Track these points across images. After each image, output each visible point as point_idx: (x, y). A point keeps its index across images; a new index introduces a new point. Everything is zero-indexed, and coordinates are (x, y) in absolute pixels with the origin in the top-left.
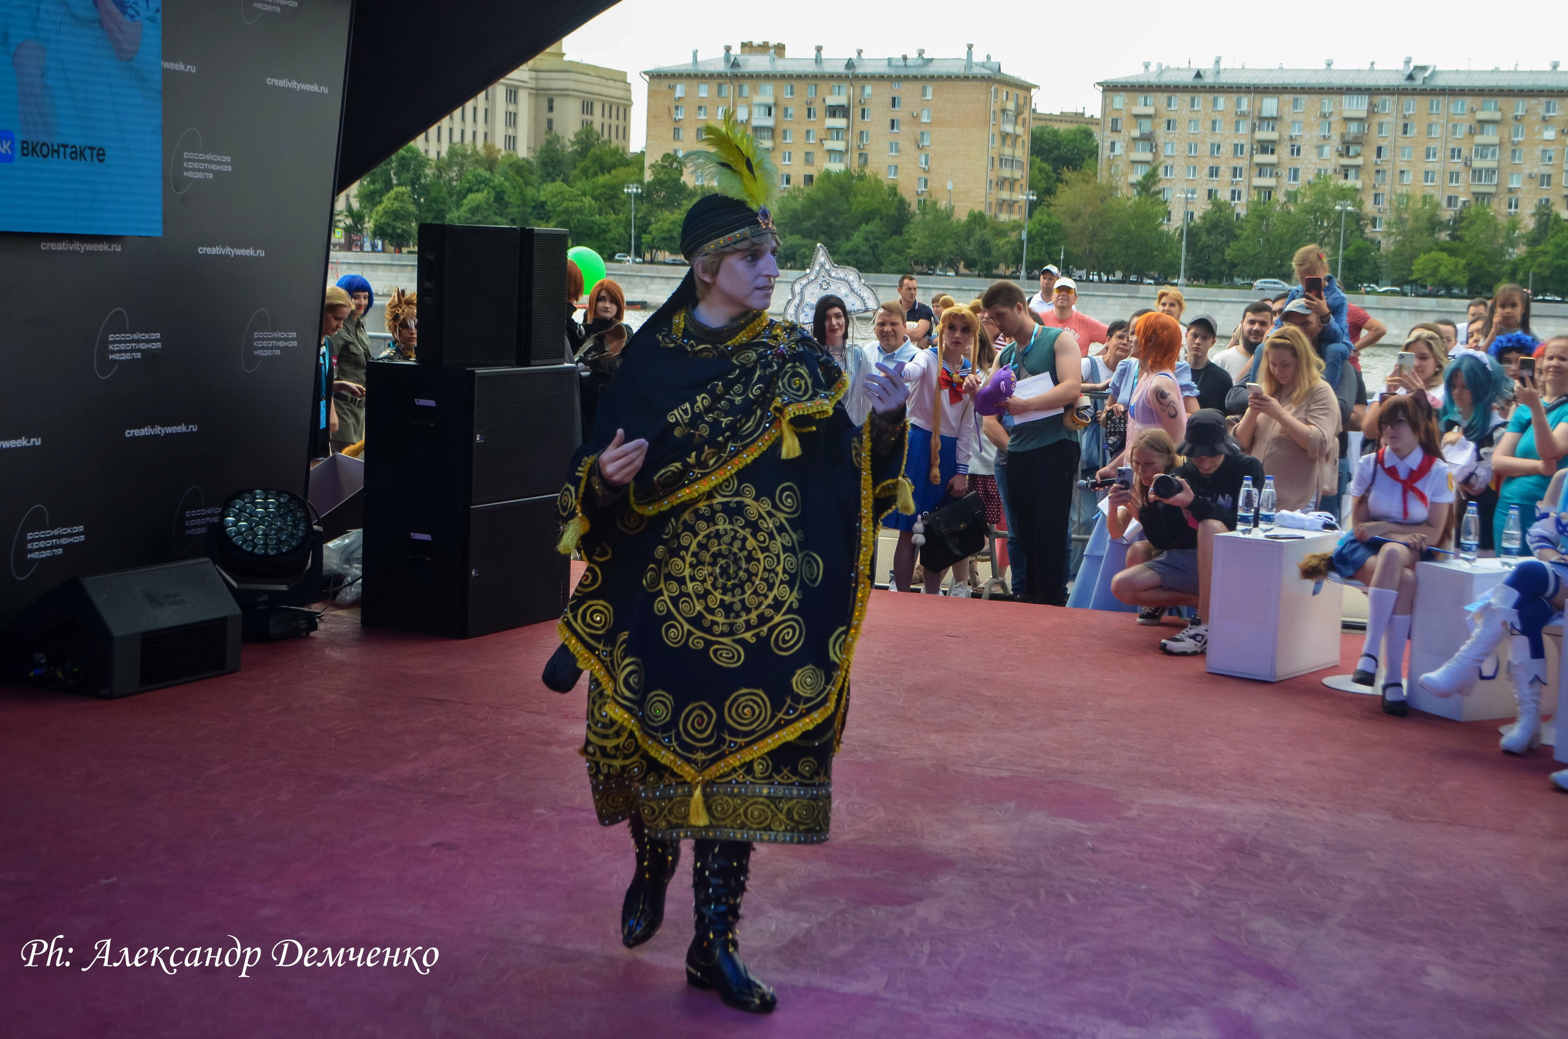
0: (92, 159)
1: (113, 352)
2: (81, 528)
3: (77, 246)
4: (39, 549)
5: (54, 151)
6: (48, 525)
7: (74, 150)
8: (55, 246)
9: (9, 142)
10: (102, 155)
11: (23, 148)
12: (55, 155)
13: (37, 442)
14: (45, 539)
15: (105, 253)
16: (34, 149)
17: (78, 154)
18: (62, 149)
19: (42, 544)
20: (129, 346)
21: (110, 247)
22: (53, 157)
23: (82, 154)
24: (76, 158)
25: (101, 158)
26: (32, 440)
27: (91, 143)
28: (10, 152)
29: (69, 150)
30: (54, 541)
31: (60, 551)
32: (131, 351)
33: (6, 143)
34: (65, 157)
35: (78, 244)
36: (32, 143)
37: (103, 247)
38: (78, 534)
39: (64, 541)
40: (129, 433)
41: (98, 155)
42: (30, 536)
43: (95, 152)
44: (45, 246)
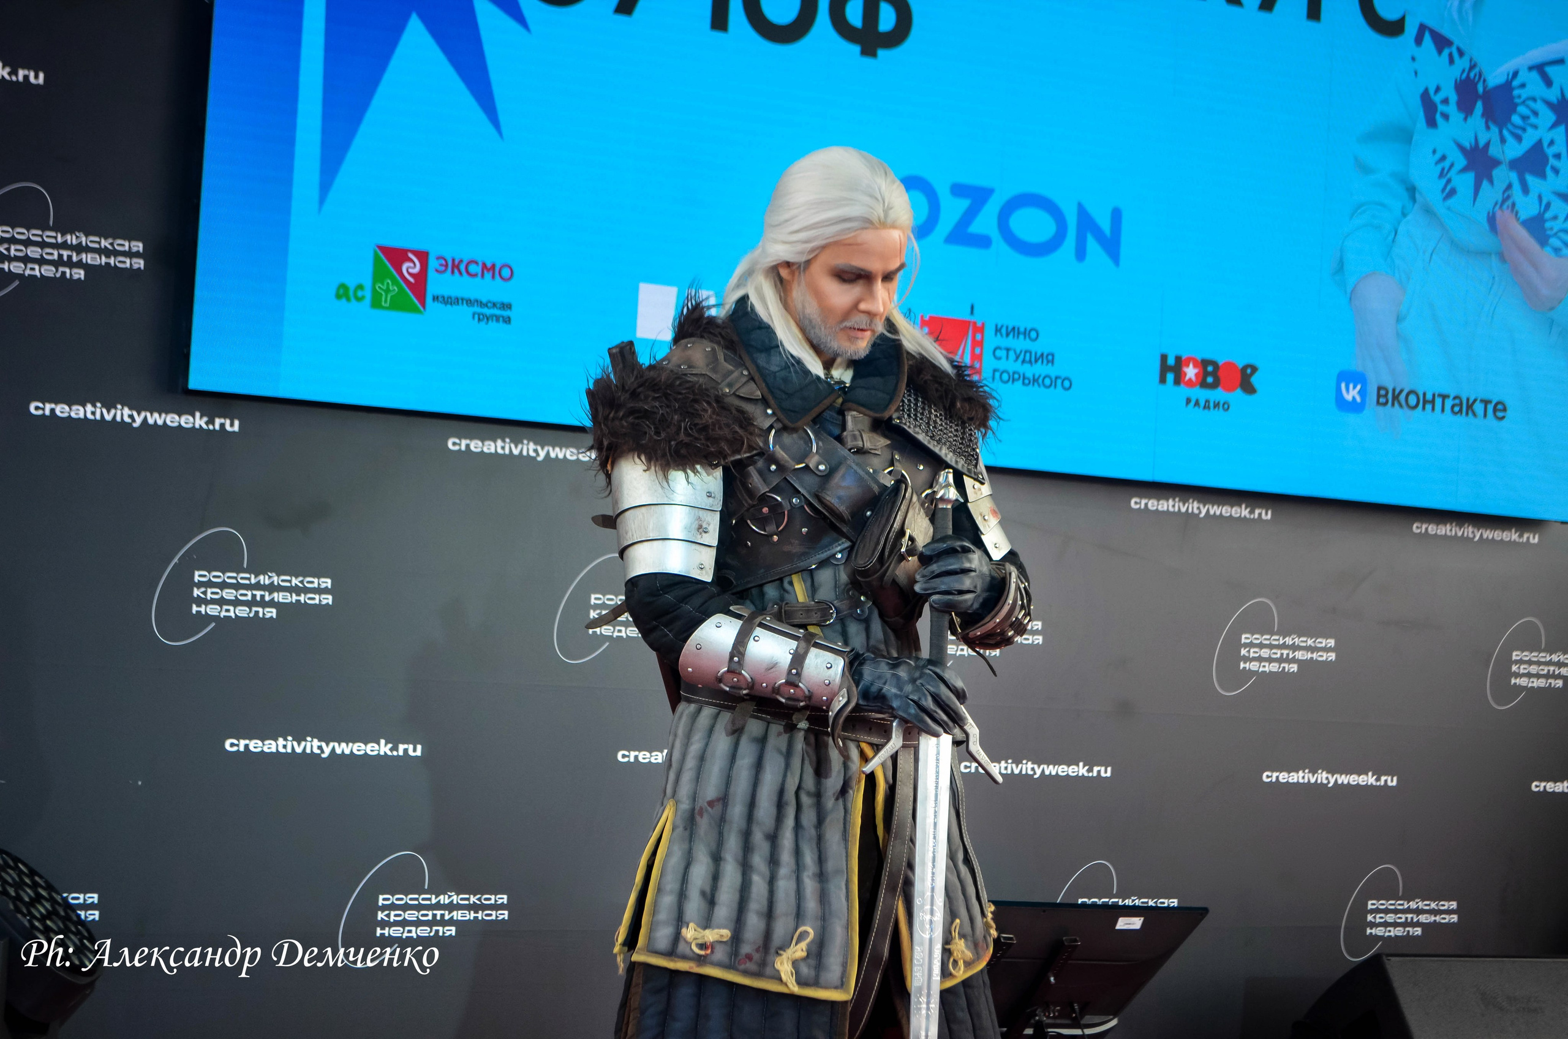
0: (1485, 415)
1: (1518, 675)
2: (1454, 905)
3: (1469, 531)
4: (1386, 924)
5: (1425, 402)
6: (1400, 894)
7: (1457, 401)
8: (1432, 529)
9: (1359, 387)
10: (1500, 410)
11: (1379, 396)
12: (1429, 407)
13: (1393, 782)
14: (1396, 911)
15: (1511, 543)
16: (1396, 397)
17: (1464, 407)
18: (1438, 401)
19: (1390, 918)
20: (1545, 670)
21: (1521, 536)
22: (1424, 408)
23: (1470, 407)
24: (1460, 411)
25: (1500, 414)
26: (1383, 778)
27: (1486, 397)
28: (1358, 399)
29: (1449, 403)
30: (1409, 916)
31: (1418, 931)
32: (1547, 676)
33: (1354, 388)
34: (1443, 410)
35: (1471, 529)
36: (1394, 390)
37: (1512, 536)
38: (1449, 912)
39: (1423, 918)
40: (1537, 786)
41: (1495, 410)
42: (1371, 904)
43: (1490, 408)
44: (1418, 528)
